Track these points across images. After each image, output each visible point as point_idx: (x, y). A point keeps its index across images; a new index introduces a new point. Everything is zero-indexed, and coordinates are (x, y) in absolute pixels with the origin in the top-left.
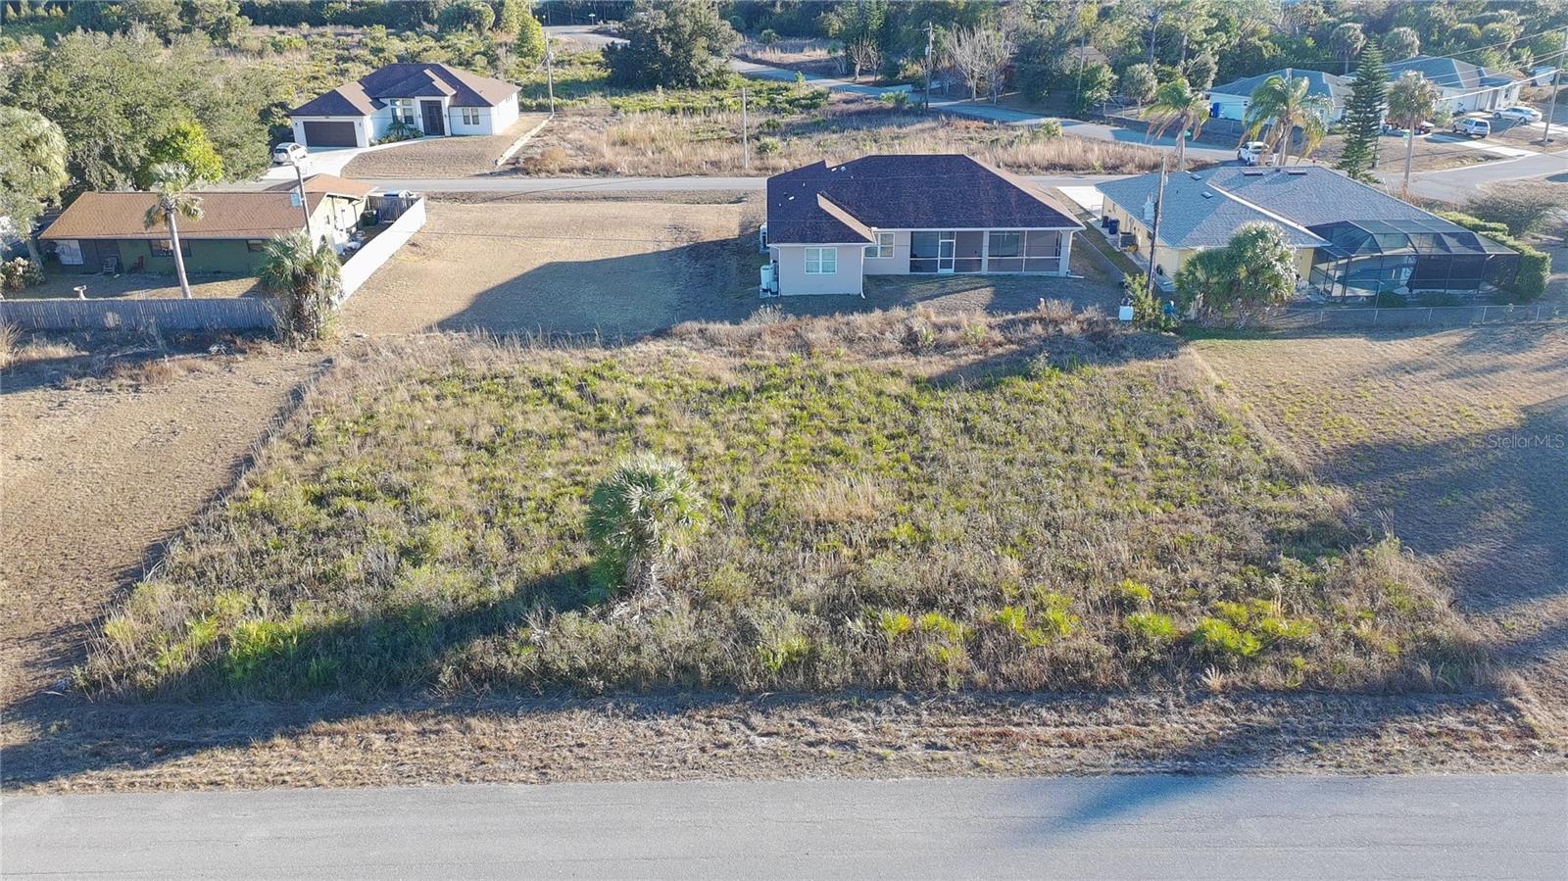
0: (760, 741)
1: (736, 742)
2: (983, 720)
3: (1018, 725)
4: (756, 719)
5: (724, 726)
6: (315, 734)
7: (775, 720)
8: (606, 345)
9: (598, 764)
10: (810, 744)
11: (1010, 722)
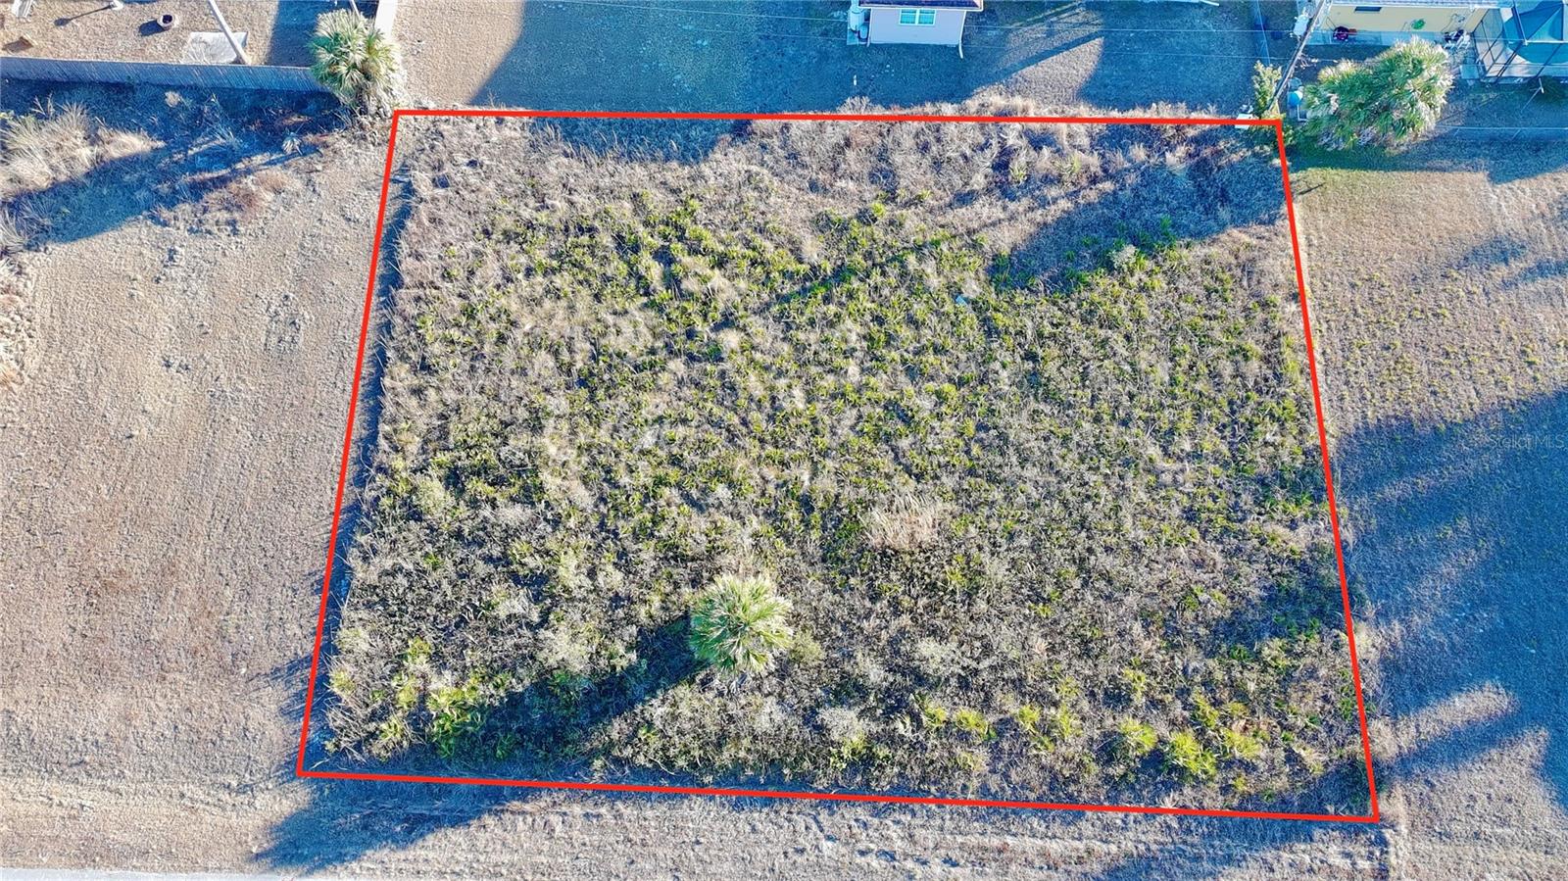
0: (826, 845)
1: (808, 847)
2: (989, 828)
3: (1015, 835)
4: (824, 816)
5: (800, 822)
6: (512, 813)
7: (837, 818)
8: (683, 161)
9: (712, 869)
10: (862, 853)
11: (1008, 832)
